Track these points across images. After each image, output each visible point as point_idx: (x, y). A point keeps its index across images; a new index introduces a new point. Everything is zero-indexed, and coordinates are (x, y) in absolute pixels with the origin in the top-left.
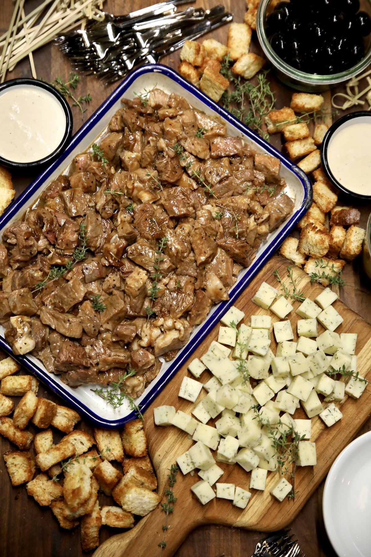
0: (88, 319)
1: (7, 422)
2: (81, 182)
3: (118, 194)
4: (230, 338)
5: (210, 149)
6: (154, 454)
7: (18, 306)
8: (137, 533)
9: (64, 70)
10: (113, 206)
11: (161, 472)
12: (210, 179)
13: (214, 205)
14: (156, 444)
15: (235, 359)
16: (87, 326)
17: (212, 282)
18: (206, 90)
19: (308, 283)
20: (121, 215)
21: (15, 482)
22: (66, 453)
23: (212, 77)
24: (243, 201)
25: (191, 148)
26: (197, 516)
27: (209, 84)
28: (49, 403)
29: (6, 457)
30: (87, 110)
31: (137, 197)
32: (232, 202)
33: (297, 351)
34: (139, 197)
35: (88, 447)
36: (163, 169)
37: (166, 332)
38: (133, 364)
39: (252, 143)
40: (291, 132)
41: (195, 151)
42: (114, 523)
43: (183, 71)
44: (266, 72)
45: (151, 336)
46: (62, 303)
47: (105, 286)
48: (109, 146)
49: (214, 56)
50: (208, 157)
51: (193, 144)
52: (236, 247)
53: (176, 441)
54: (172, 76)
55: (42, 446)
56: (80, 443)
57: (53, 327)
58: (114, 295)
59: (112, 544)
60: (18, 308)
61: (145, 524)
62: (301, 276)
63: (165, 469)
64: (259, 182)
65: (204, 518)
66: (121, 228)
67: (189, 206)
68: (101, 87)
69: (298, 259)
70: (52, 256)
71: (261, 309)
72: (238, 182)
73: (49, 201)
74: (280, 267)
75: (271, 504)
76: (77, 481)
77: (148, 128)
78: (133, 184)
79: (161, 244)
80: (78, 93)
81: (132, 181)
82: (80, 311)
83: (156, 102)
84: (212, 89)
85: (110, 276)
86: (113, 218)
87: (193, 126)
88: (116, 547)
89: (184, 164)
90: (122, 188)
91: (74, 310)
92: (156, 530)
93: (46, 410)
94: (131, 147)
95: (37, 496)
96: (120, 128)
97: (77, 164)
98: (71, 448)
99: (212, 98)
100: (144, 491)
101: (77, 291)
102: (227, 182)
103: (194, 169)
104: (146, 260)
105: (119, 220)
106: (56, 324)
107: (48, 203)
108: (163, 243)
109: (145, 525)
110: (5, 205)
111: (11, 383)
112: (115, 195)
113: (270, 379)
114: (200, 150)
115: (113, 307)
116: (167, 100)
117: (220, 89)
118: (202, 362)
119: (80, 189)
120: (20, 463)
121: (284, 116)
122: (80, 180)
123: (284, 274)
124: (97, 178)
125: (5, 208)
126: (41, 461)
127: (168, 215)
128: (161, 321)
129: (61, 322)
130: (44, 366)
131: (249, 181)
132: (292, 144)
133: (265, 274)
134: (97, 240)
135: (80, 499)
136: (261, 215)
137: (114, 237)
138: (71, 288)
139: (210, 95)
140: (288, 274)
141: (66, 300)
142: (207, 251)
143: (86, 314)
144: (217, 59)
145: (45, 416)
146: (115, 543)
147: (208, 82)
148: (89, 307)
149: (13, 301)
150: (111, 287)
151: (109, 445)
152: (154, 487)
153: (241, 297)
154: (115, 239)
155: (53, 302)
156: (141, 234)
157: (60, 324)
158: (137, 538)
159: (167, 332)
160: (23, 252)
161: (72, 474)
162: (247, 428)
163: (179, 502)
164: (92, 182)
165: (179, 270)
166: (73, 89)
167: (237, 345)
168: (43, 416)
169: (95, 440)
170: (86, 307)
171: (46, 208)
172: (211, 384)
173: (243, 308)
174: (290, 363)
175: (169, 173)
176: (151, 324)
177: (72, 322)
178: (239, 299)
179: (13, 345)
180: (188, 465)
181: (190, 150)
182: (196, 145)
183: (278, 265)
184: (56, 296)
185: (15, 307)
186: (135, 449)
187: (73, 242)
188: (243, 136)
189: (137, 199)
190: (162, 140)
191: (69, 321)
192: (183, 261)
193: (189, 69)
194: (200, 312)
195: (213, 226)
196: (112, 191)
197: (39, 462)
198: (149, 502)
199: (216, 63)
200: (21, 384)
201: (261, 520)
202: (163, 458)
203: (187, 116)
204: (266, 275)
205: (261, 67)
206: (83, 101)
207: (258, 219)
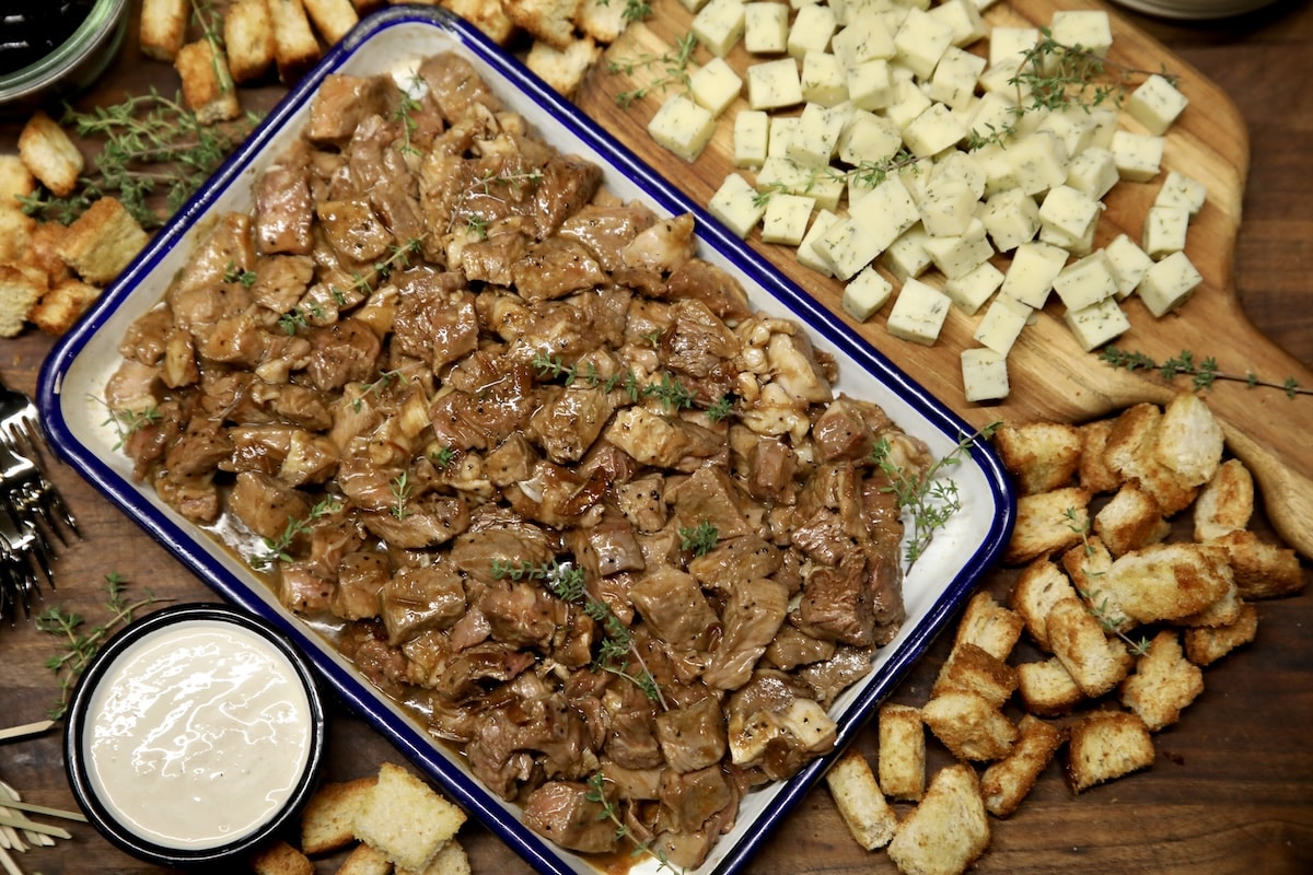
0: (739, 564)
1: (997, 779)
2: (366, 587)
3: (405, 487)
4: (792, 208)
5: (288, 253)
6: (1075, 408)
7: (704, 743)
8: (1265, 450)
9: (25, 652)
10: (437, 501)
11: (1117, 391)
12: (377, 249)
13: (448, 237)
14: (1051, 402)
15: (844, 199)
16: (756, 568)
17: (650, 252)
18: (115, 265)
19: (649, 28)
20: (462, 480)
21: (1147, 754)
22: (1080, 617)
23: (90, 237)
24: (439, 167)
25: (288, 296)
26: (1221, 306)
27: (102, 251)
28: (957, 658)
29: (1084, 781)
30: (147, 588)
31: (413, 440)
32: (440, 194)
33: (829, 50)
34: (417, 432)
35: (1058, 572)
36: (344, 367)
37: (773, 370)
38: (853, 453)
39: (274, 148)
40: (255, 43)
41: (294, 287)
42: (1241, 507)
43: (62, 317)
44: (70, 114)
45: (782, 407)
46: (698, 631)
47: (654, 523)
48: (273, 507)
49: (22, 238)
50: (308, 260)
51: (277, 290)
52: (561, 187)
53: (1043, 355)
54: (77, 348)
55: (1058, 688)
56: (1048, 594)
57: (760, 651)
58: (677, 497)
59: (1292, 511)
60: (710, 743)
61: (1243, 432)
62: (632, 44)
63: (1111, 382)
64: (387, 130)
65: (1225, 290)
66: (502, 474)
67: (448, 301)
68: (82, 551)
69: (582, 54)
70: (564, 664)
71: (712, 143)
72: (383, 180)
73: (414, 672)
74: (606, 94)
75: (1187, 135)
76: (1155, 580)
77: (222, 408)
78: (381, 444)
79: (551, 369)
80: (96, 612)
81: (373, 448)
82: (717, 585)
83: (143, 392)
84: (116, 245)
85: (625, 509)
86: (471, 502)
87: (223, 292)
88: (1301, 499)
89: (332, 314)
90: (388, 478)
91: (715, 597)
92: (1259, 405)
93: (975, 667)
94: (274, 456)
95: (1181, 697)
96: (212, 490)
97: (311, 604)
98: (1066, 607)
99: (138, 250)
100: (1167, 427)
101: (672, 587)
102: (386, 207)
103: (347, 284)
104: (591, 411)
105: (477, 484)
106: (754, 644)
107: (420, 675)
108: (548, 365)
109: (1245, 431)
110: (422, 790)
111: (901, 764)
112: (409, 495)
113: (898, 115)
114: (291, 275)
115: (710, 501)
116: (138, 367)
117: (120, 221)
118: (855, 276)
119: (385, 589)
120: (1100, 743)
121: (199, 67)
122: (360, 589)
123: (625, 84)
124: (353, 547)
125: (429, 790)
126: (1102, 679)
127: (472, 351)
128: (746, 379)
129: (751, 627)
130: (855, 683)
131: (383, 154)
132: (284, 47)
133: (623, 129)
134: (529, 540)
135: (1201, 570)
136: (478, 123)
137: (528, 492)
138: (661, 602)
139: (130, 255)
140: (625, 74)
141: (691, 619)
142: (573, 254)
143: (727, 568)
144: (32, 230)
145: (989, 671)
146: (1291, 502)
147: (99, 251)
148: (707, 562)
149: (692, 756)
150: (655, 504)
151: (1052, 521)
152: (1153, 410)
153: (682, 189)
154: (533, 490)
155: (694, 652)
156: (517, 427)
157: (754, 633)
158: (1278, 450)
159: (775, 365)
160: (562, 731)
161: (1134, 601)
162: (1023, 167)
163: (1188, 347)
164: (366, 558)
165: (612, 336)
166: (82, 627)
167: (811, 192)
168: (989, 676)
169: (1041, 555)
170: (707, 571)
171: (434, 681)
172: (910, 258)
173: (709, 184)
174: (866, 57)
175: (359, 350)
176: (752, 408)
177: (750, 600)
178: (687, 193)
179: (810, 752)
180: (1107, 318)
181: (294, 299)
182: (279, 284)
183: (600, 97)
184: (677, 647)
185: (707, 752)
186: (1066, 448)
187: (538, 599)
188: (253, 170)
189: (420, 440)
190: (262, 370)
191: (746, 608)
192: (593, 322)
193: (55, 302)
194: (722, 289)
195: (506, 240)
196: (398, 502)
197: (1103, 684)
198: (1195, 414)
199: (43, 234)
200: (905, 738)
201: (1225, 158)
202: (1084, 386)
203: (192, 308)
204: (627, 126)
205: (55, 126)
206: (121, 600)
207: (487, 131)
